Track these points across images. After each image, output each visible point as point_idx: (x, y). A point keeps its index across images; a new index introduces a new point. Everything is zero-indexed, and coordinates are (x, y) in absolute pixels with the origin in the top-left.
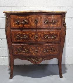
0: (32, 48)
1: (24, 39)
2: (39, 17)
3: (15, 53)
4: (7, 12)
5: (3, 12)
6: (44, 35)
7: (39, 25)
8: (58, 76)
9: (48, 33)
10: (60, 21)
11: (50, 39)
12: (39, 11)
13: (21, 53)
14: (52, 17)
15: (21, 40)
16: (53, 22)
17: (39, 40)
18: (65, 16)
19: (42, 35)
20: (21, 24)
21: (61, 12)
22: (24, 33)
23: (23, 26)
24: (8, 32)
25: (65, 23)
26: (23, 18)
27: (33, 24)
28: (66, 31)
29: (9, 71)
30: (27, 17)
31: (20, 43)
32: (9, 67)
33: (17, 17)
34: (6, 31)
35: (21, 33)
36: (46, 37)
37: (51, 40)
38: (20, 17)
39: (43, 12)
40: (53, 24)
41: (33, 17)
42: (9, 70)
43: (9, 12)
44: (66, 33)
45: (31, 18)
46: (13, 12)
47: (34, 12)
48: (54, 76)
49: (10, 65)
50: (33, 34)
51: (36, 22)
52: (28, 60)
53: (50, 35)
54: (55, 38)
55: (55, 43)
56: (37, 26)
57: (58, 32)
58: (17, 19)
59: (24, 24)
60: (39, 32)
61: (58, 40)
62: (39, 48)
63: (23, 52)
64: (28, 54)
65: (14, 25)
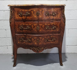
0: (34, 38)
1: (27, 29)
2: (41, 10)
3: (19, 42)
4: (12, 5)
5: (8, 6)
6: (45, 26)
7: (40, 17)
8: (59, 64)
9: (49, 24)
10: (60, 13)
11: (50, 29)
12: (40, 5)
13: (24, 43)
14: (52, 10)
15: (24, 31)
16: (53, 14)
17: (40, 31)
18: (64, 9)
19: (43, 26)
20: (24, 16)
21: (60, 5)
22: (27, 25)
23: (26, 18)
24: (12, 23)
25: (64, 15)
26: (26, 10)
27: (35, 16)
28: (65, 23)
29: (13, 60)
30: (30, 10)
31: (23, 33)
32: (13, 56)
33: (20, 10)
34: (10, 22)
35: (24, 24)
36: (47, 27)
37: (52, 30)
38: (23, 10)
39: (44, 5)
40: (53, 16)
41: (35, 10)
42: (13, 58)
43: (14, 5)
44: (65, 25)
45: (33, 11)
46: (17, 5)
47: (36, 6)
48: (55, 64)
49: (14, 54)
50: (35, 25)
51: (38, 15)
52: (30, 49)
53: (51, 26)
54: (55, 29)
55: (55, 33)
56: (38, 18)
57: (58, 23)
58: (20, 12)
59: (27, 16)
60: (40, 23)
61: (58, 30)
62: (41, 38)
63: (26, 42)
64: (30, 43)
65: (17, 17)
